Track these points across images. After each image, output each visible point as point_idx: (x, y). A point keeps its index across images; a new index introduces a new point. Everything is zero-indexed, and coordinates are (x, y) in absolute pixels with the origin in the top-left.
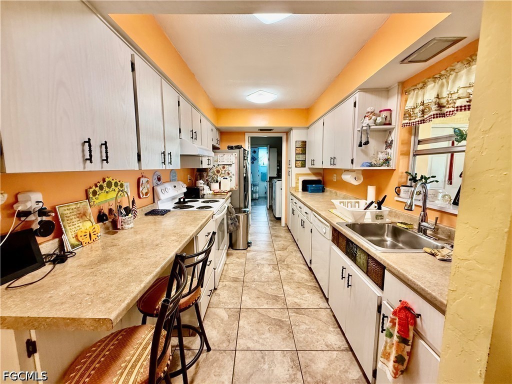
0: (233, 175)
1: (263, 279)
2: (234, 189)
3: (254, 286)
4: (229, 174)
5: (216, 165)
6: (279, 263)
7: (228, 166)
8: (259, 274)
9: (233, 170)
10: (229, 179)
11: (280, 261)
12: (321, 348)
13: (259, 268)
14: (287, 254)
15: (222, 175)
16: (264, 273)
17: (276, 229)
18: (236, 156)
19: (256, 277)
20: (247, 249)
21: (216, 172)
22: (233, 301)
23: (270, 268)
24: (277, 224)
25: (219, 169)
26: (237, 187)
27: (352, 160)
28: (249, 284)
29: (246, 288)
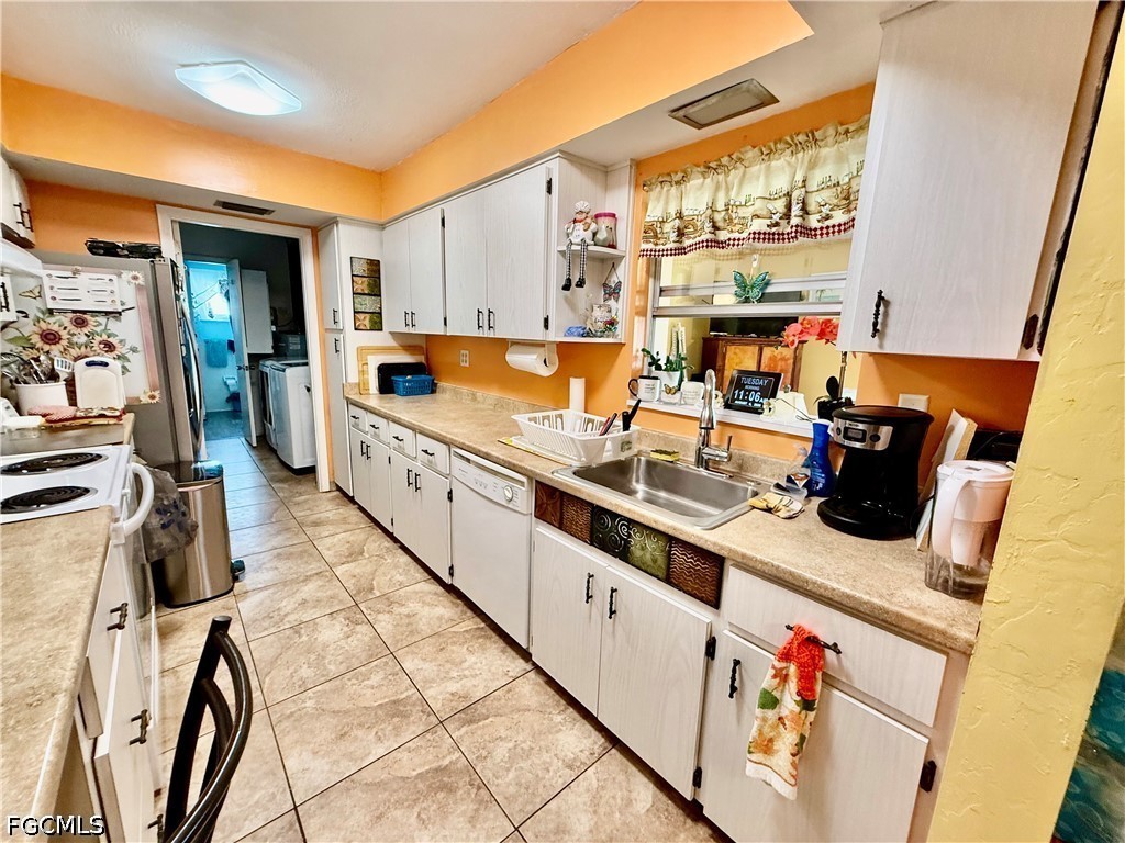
0: (134, 350)
1: (332, 667)
2: (145, 399)
3: (309, 703)
4: (110, 347)
5: (33, 313)
6: (357, 599)
7: (102, 320)
8: (313, 657)
9: (131, 330)
10: (116, 365)
11: (359, 592)
12: (561, 781)
13: (304, 638)
14: (369, 568)
15: (74, 352)
16: (325, 646)
17: (305, 501)
18: (141, 281)
19: (305, 672)
20: (232, 589)
21: (36, 339)
22: (257, 797)
23: (338, 627)
24: (301, 488)
25: (55, 328)
26: (157, 393)
27: (546, 320)
28: (291, 708)
29: (285, 724)
